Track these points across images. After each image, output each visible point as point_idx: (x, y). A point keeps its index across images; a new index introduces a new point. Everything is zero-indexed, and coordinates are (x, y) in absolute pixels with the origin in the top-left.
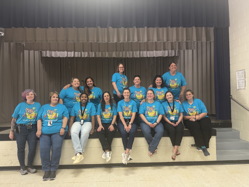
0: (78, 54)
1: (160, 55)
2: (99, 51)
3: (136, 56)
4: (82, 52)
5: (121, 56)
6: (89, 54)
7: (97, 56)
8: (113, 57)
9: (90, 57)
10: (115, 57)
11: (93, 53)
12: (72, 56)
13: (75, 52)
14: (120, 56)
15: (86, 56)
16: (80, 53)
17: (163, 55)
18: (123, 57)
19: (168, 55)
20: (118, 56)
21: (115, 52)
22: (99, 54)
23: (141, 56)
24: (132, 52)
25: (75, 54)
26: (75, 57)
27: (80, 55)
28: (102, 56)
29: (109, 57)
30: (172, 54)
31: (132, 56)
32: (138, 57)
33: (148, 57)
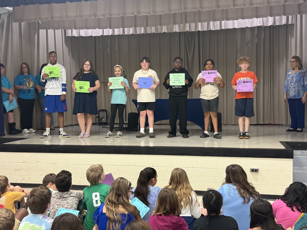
0: (119, 31)
1: (258, 24)
3: (214, 28)
6: (136, 30)
8: (174, 31)
11: (142, 29)
15: (131, 33)
16: (121, 29)
17: (264, 24)
18: (191, 31)
19: (274, 22)
20: (182, 29)
21: (177, 25)
22: (151, 29)
23: (223, 28)
24: (207, 23)
25: (114, 31)
26: (115, 34)
27: (121, 32)
28: (156, 31)
29: (168, 32)
30: (281, 21)
31: (206, 28)
32: (218, 29)
33: (235, 28)
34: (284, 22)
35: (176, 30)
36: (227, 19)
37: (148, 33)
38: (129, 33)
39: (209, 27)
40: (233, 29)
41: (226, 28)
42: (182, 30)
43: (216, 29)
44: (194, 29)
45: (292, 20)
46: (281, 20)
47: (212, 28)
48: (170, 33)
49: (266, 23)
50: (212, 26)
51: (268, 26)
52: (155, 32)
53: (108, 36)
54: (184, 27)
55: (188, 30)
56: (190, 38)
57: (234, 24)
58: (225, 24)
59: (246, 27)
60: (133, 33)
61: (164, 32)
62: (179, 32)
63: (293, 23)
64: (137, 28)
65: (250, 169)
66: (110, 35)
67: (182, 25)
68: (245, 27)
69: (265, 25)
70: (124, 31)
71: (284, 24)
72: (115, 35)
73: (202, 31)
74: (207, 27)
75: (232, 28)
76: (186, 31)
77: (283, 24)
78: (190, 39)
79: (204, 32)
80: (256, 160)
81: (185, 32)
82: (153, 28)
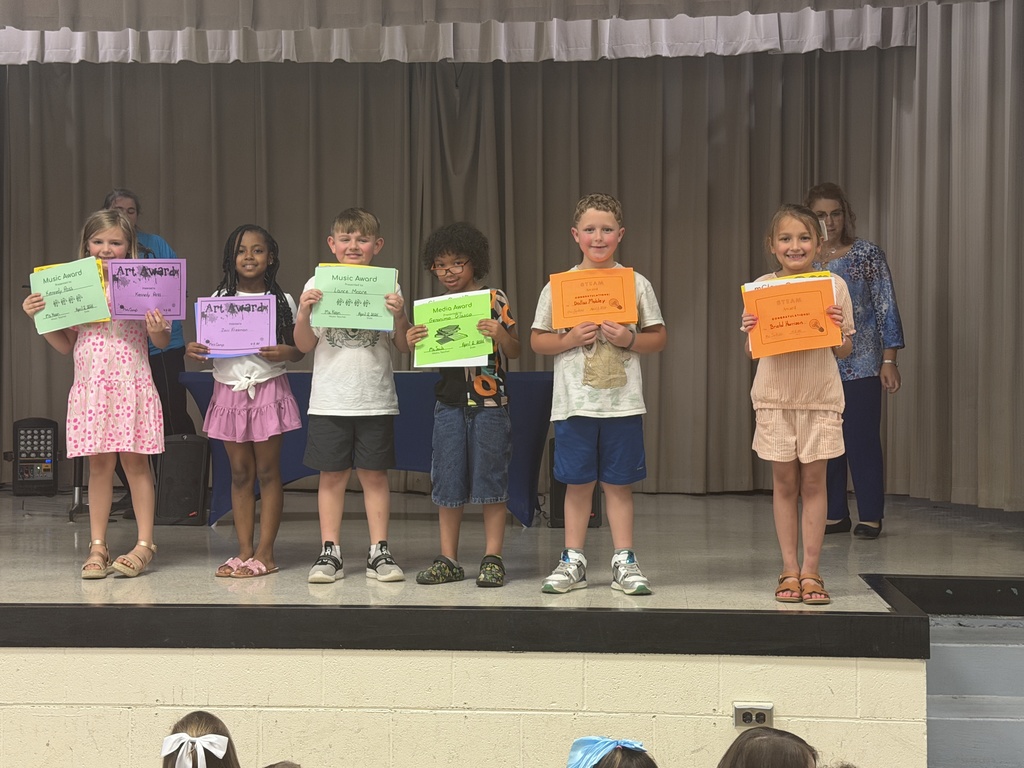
0: (122, 44)
1: (757, 41)
3: (568, 52)
5: (445, 51)
6: (200, 42)
7: (263, 56)
8: (385, 57)
9: (212, 60)
10: (401, 56)
11: (235, 36)
12: (78, 56)
14: (441, 48)
15: (179, 57)
17: (784, 41)
18: (462, 61)
19: (830, 38)
20: (421, 51)
21: (398, 29)
22: (277, 39)
23: (606, 53)
24: (532, 25)
25: (93, 44)
26: (101, 60)
27: (131, 49)
28: (298, 53)
29: (356, 60)
30: (858, 35)
31: (532, 50)
32: (585, 59)
33: (660, 56)
34: (870, 38)
35: (392, 51)
36: (626, 12)
37: (262, 58)
38: (170, 53)
39: (545, 48)
40: (648, 58)
41: (621, 56)
42: (419, 55)
43: (573, 58)
44: (476, 50)
45: (906, 29)
46: (858, 27)
47: (557, 52)
48: (364, 64)
49: (792, 38)
50: (559, 44)
51: (800, 54)
52: (294, 58)
53: (65, 67)
54: (432, 38)
55: (451, 55)
56: (457, 92)
57: (652, 37)
58: (616, 36)
59: (707, 55)
60: (187, 58)
61: (340, 61)
62: (406, 61)
63: (909, 45)
64: (208, 32)
65: (732, 712)
66: (77, 61)
67: (423, 28)
68: (702, 55)
69: (787, 50)
70: (143, 45)
71: (869, 48)
72: (103, 64)
73: (511, 64)
74: (533, 46)
75: (644, 57)
76: (440, 58)
77: (865, 48)
78: (458, 99)
79: (519, 67)
80: (761, 667)
81: (433, 64)
82: (286, 37)
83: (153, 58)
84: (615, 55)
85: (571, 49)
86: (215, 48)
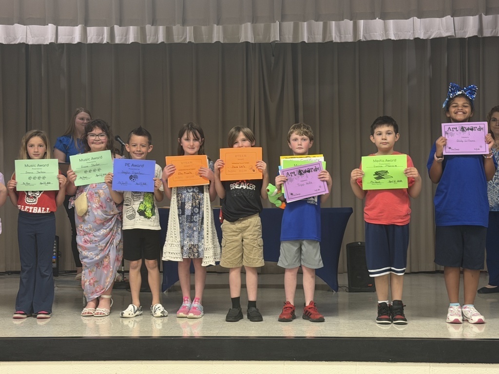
0: (100, 34)
1: (442, 31)
2: (184, 23)
3: (340, 37)
4: (116, 27)
5: (275, 37)
6: (143, 32)
7: (177, 39)
8: (242, 40)
9: (148, 42)
10: (251, 40)
11: (161, 29)
12: (77, 40)
13: (88, 28)
14: (272, 35)
15: (131, 40)
16: (106, 29)
17: (456, 31)
18: (284, 42)
19: (481, 29)
20: (261, 37)
22: (184, 31)
23: (361, 38)
25: (85, 34)
27: (105, 36)
28: (195, 38)
29: (226, 42)
30: (496, 29)
31: (321, 36)
32: (349, 41)
33: (391, 39)
35: (246, 36)
37: (176, 41)
38: (126, 39)
39: (328, 34)
42: (261, 39)
43: (343, 41)
44: (291, 37)
46: (495, 25)
47: (335, 38)
49: (461, 30)
50: (336, 32)
52: (193, 41)
55: (278, 39)
56: (273, 59)
57: (386, 29)
58: (366, 29)
59: (415, 39)
60: (135, 41)
61: (218, 42)
62: (253, 42)
66: (76, 42)
67: (263, 25)
68: (412, 39)
69: (458, 36)
70: (112, 34)
72: (90, 44)
74: (322, 34)
75: (381, 40)
76: (272, 40)
82: (189, 30)
83: (117, 41)
84: (365, 39)
85: (342, 36)
86: (150, 36)
